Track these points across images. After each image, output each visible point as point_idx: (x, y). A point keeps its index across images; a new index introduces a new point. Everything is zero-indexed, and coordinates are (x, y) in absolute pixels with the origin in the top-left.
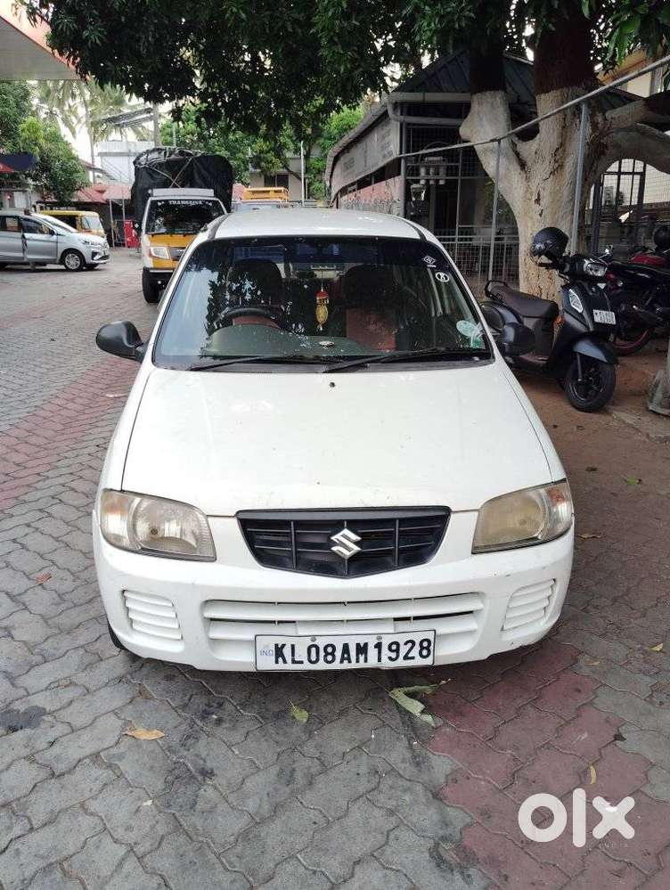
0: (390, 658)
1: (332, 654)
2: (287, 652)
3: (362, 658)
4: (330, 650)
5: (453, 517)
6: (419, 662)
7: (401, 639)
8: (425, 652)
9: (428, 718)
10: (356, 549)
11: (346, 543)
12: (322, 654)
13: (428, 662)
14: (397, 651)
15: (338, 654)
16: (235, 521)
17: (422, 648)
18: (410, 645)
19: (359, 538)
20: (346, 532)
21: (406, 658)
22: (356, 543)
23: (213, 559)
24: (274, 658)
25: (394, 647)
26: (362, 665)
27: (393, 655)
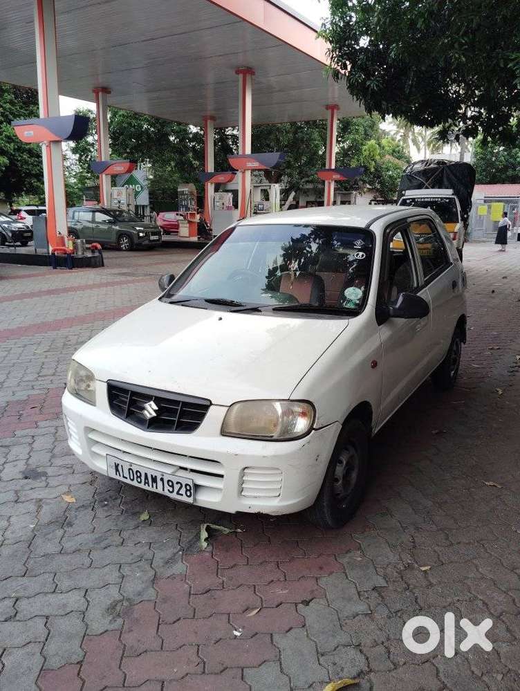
0: (169, 490)
1: (140, 477)
2: (120, 468)
3: (155, 485)
4: (139, 474)
5: (212, 407)
6: (184, 499)
7: (175, 480)
8: (188, 494)
9: (205, 544)
10: (154, 414)
11: (150, 409)
12: (135, 476)
13: (190, 500)
14: (172, 486)
15: (143, 478)
16: (106, 384)
17: (187, 490)
18: (179, 485)
19: (157, 409)
20: (152, 403)
21: (178, 493)
22: (155, 411)
23: (95, 406)
24: (114, 471)
25: (170, 484)
26: (154, 490)
27: (171, 489)
